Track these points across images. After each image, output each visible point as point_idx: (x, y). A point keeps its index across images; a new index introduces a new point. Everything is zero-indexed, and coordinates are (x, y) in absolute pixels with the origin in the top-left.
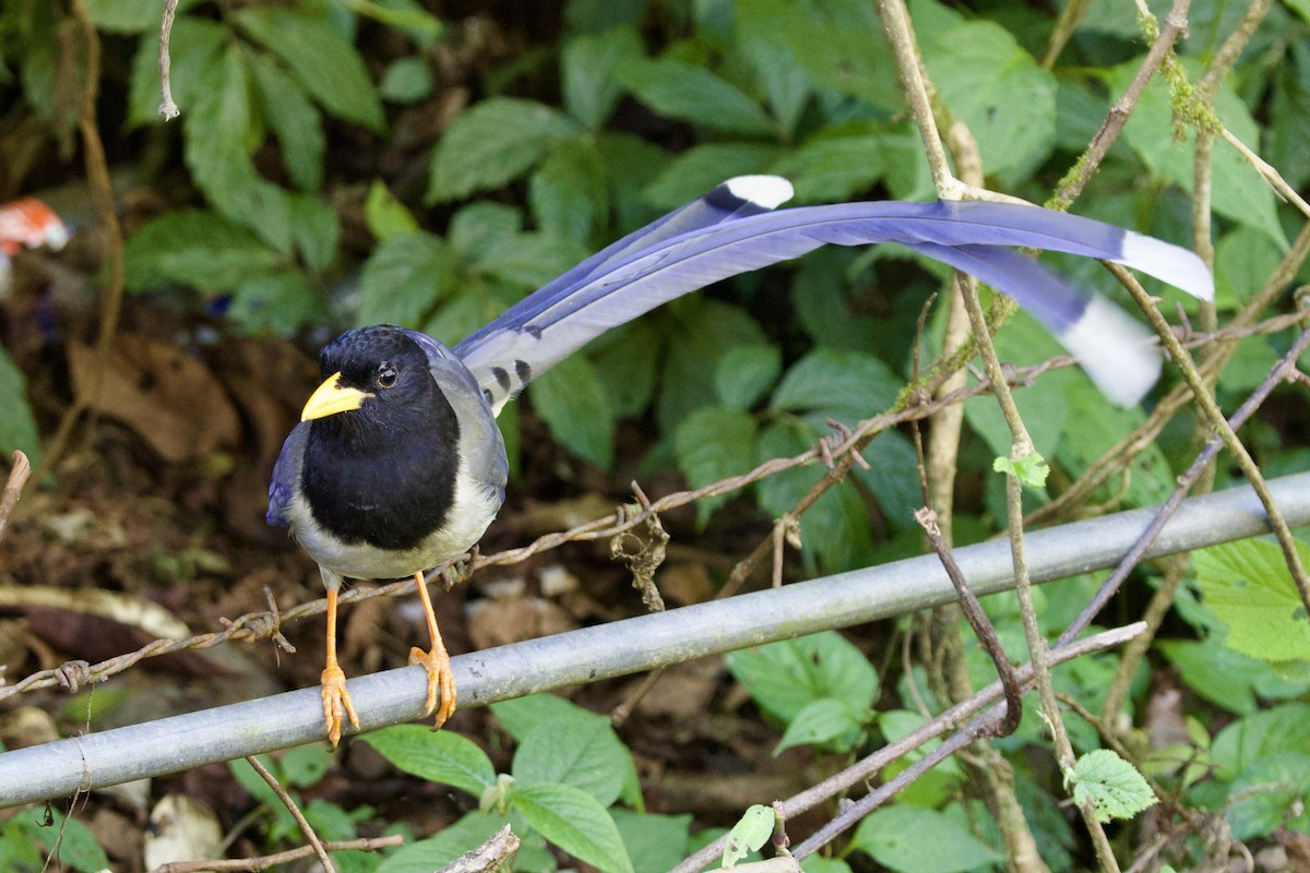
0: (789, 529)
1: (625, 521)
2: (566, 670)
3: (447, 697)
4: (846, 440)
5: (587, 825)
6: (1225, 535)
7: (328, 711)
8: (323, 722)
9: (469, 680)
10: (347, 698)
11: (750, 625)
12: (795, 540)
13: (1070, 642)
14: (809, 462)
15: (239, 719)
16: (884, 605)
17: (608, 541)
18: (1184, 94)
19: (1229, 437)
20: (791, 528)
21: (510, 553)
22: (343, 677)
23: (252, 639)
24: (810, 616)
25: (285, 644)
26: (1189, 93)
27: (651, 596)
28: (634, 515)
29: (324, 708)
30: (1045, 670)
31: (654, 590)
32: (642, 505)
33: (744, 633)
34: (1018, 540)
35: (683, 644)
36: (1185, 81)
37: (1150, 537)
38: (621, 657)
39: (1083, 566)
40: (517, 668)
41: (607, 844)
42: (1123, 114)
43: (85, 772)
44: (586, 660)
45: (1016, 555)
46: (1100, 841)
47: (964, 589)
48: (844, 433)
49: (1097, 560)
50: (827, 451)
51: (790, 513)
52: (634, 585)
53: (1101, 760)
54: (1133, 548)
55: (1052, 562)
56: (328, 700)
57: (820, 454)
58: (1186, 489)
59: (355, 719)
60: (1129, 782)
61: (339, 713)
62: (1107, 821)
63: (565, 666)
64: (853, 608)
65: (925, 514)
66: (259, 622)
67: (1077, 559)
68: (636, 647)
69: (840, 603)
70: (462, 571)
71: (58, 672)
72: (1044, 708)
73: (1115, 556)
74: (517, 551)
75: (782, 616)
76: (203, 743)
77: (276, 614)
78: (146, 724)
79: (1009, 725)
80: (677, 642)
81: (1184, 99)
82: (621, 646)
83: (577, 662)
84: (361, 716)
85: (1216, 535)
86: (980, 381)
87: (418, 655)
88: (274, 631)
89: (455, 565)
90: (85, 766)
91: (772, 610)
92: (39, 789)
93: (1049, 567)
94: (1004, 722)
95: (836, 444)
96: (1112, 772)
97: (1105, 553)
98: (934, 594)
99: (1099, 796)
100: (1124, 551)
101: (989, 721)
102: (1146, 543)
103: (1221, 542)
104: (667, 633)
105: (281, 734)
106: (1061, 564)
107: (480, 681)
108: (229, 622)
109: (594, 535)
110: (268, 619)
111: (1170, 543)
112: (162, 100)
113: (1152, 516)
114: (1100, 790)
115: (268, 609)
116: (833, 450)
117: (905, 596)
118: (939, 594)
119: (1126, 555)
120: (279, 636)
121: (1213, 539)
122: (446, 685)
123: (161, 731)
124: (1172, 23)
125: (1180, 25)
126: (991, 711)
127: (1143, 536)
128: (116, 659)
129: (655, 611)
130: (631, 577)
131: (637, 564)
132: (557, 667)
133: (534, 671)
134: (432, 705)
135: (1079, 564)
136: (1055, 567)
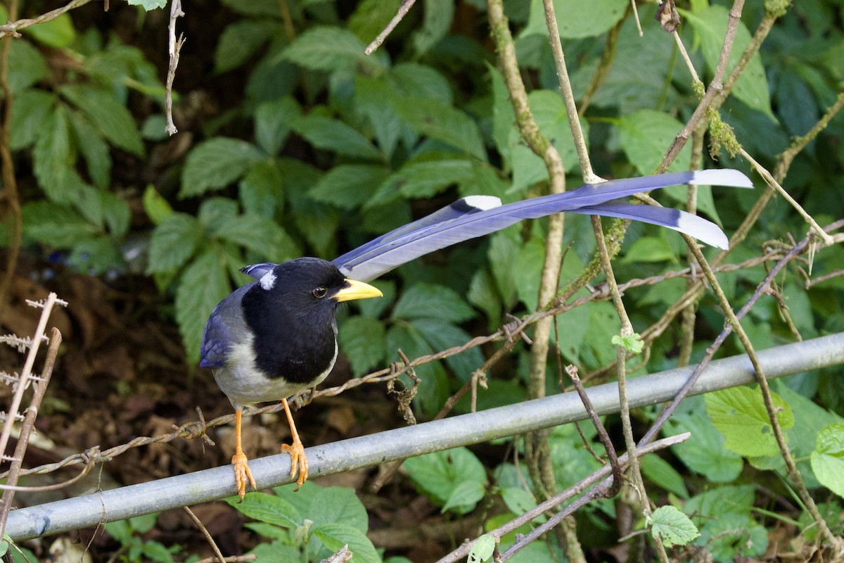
0: (480, 378)
1: (396, 371)
2: (370, 456)
3: (303, 470)
4: (518, 326)
5: (358, 547)
6: (731, 383)
7: (238, 478)
8: (235, 485)
9: (316, 462)
10: (249, 471)
11: (471, 432)
12: (484, 384)
13: (647, 443)
14: (498, 339)
15: (189, 483)
16: (544, 421)
17: (386, 383)
18: (719, 128)
19: (737, 326)
20: (482, 378)
21: (332, 389)
22: (245, 459)
23: (190, 437)
24: (504, 427)
25: (209, 440)
26: (722, 127)
27: (409, 416)
28: (401, 369)
29: (236, 477)
30: (636, 459)
31: (410, 412)
32: (405, 362)
33: (467, 436)
34: (622, 384)
35: (433, 442)
36: (719, 120)
37: (691, 384)
38: (400, 449)
39: (654, 400)
40: (342, 455)
41: (370, 557)
42: (684, 139)
43: (104, 512)
44: (380, 451)
45: (621, 393)
46: (664, 558)
47: (592, 412)
48: (517, 322)
49: (661, 396)
50: (508, 333)
51: (481, 368)
52: (399, 409)
53: (667, 511)
54: (681, 390)
55: (637, 397)
56: (238, 472)
57: (504, 334)
58: (711, 356)
59: (254, 483)
60: (683, 524)
61: (245, 479)
62: (671, 546)
63: (369, 454)
64: (528, 423)
65: (570, 369)
66: (194, 428)
67: (650, 396)
68: (408, 444)
69: (520, 420)
70: (306, 400)
71: (83, 455)
72: (635, 481)
73: (671, 394)
74: (336, 388)
75: (488, 426)
76: (169, 496)
77: (204, 423)
78: (137, 485)
79: (614, 491)
80: (431, 441)
81: (719, 131)
82: (400, 443)
83: (375, 452)
84: (257, 481)
85: (727, 383)
86: (592, 293)
87: (285, 448)
88: (202, 433)
89: (302, 396)
90: (104, 509)
91: (483, 423)
92: (78, 522)
93: (635, 400)
94: (610, 489)
95: (513, 329)
96: (674, 518)
97: (666, 392)
98: (572, 415)
99: (666, 532)
100: (676, 392)
101: (601, 489)
102: (689, 387)
103: (729, 387)
104: (425, 436)
105: (212, 492)
106: (642, 398)
107: (322, 462)
108: (177, 428)
109: (379, 379)
110: (199, 426)
111: (701, 387)
112: (167, 124)
113: (692, 372)
114: (666, 529)
115: (199, 419)
116: (511, 332)
117: (556, 416)
118: (574, 415)
119: (678, 394)
120: (205, 436)
121: (725, 385)
122: (303, 462)
123: (146, 489)
124: (714, 86)
125: (718, 88)
126: (602, 483)
127: (687, 383)
128: (115, 448)
129: (411, 424)
130: (398, 404)
131: (401, 397)
132: (365, 455)
133: (352, 457)
134: (294, 474)
135: (651, 399)
136: (638, 400)
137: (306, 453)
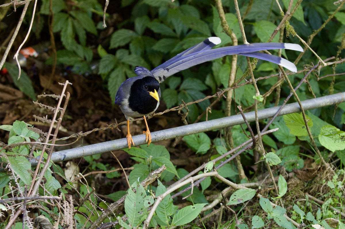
0: (209, 110)
1: (181, 107)
2: (172, 135)
3: (150, 139)
4: (222, 92)
5: (168, 164)
6: (292, 112)
7: (129, 142)
8: (127, 144)
9: (154, 137)
10: (132, 140)
11: (206, 127)
12: (210, 111)
13: (264, 132)
14: (215, 97)
15: (112, 144)
16: (230, 124)
17: (178, 111)
18: (289, 27)
19: (294, 93)
20: (210, 109)
21: (160, 113)
22: (131, 136)
23: (113, 128)
24: (217, 126)
25: (119, 130)
26: (290, 27)
27: (185, 122)
28: (183, 106)
29: (128, 142)
30: (261, 137)
31: (186, 121)
32: (184, 104)
33: (205, 129)
34: (256, 112)
35: (193, 131)
36: (289, 24)
37: (279, 112)
38: (182, 133)
39: (267, 117)
40: (163, 135)
41: (172, 168)
42: (277, 31)
43: (84, 153)
44: (176, 133)
45: (256, 115)
46: (269, 169)
47: (246, 121)
48: (222, 91)
49: (269, 116)
50: (218, 95)
51: (209, 106)
52: (182, 120)
53: (271, 154)
54: (276, 114)
55: (261, 116)
56: (128, 140)
57: (217, 95)
58: (286, 103)
59: (134, 144)
60: (276, 158)
61: (131, 143)
62: (272, 165)
63: (172, 134)
64: (225, 124)
65: (239, 107)
66: (114, 125)
67: (266, 116)
68: (185, 131)
69: (222, 123)
70: (151, 116)
71: (77, 134)
72: (260, 144)
73: (272, 115)
74: (161, 113)
75: (212, 126)
76: (105, 148)
77: (117, 124)
78: (95, 144)
79: (253, 147)
80: (192, 130)
81: (289, 28)
82: (182, 131)
83: (174, 134)
84: (135, 143)
85: (291, 112)
86: (246, 82)
87: (144, 132)
88: (117, 127)
89: (150, 115)
90: (84, 152)
91: (210, 124)
92: (75, 156)
93: (260, 117)
94: (252, 147)
95: (220, 93)
96: (273, 156)
97: (271, 115)
98: (239, 122)
99: (270, 161)
100: (274, 114)
101: (249, 146)
102: (278, 113)
103: (291, 113)
104: (191, 129)
105: (120, 147)
106: (263, 117)
107: (156, 137)
108: (108, 125)
109: (175, 110)
110: (115, 125)
111: (282, 113)
112: (103, 24)
113: (279, 108)
114: (270, 160)
115: (115, 122)
116: (219, 94)
117: (234, 122)
118: (240, 122)
119: (275, 115)
120: (117, 128)
121: (290, 112)
122: (150, 137)
123: (98, 146)
124: (287, 13)
125: (289, 14)
126: (249, 145)
127: (278, 111)
128: (87, 132)
129: (186, 125)
130: (181, 118)
131: (183, 116)
132: (170, 135)
133: (166, 135)
134: (147, 140)
135: (266, 117)
136: (261, 117)
137: (151, 134)
